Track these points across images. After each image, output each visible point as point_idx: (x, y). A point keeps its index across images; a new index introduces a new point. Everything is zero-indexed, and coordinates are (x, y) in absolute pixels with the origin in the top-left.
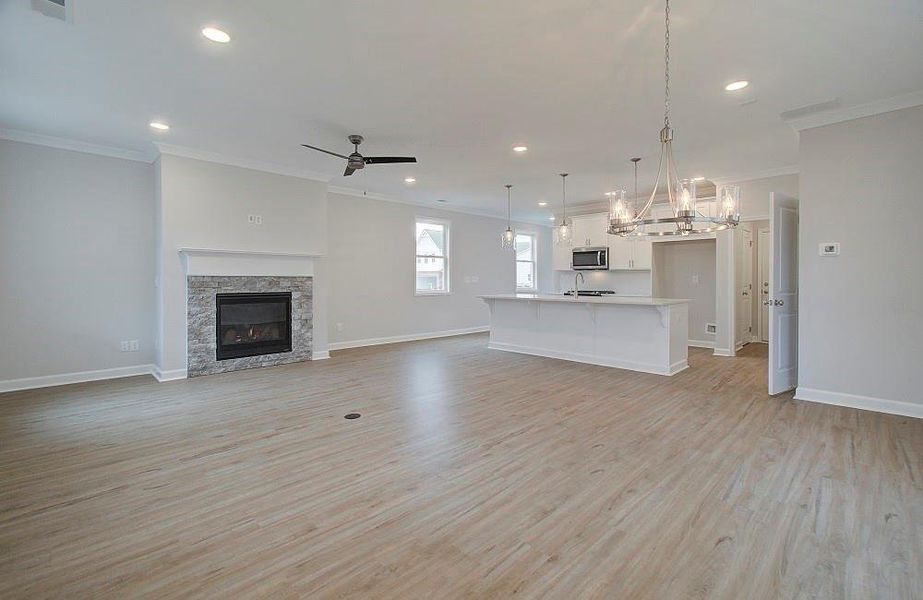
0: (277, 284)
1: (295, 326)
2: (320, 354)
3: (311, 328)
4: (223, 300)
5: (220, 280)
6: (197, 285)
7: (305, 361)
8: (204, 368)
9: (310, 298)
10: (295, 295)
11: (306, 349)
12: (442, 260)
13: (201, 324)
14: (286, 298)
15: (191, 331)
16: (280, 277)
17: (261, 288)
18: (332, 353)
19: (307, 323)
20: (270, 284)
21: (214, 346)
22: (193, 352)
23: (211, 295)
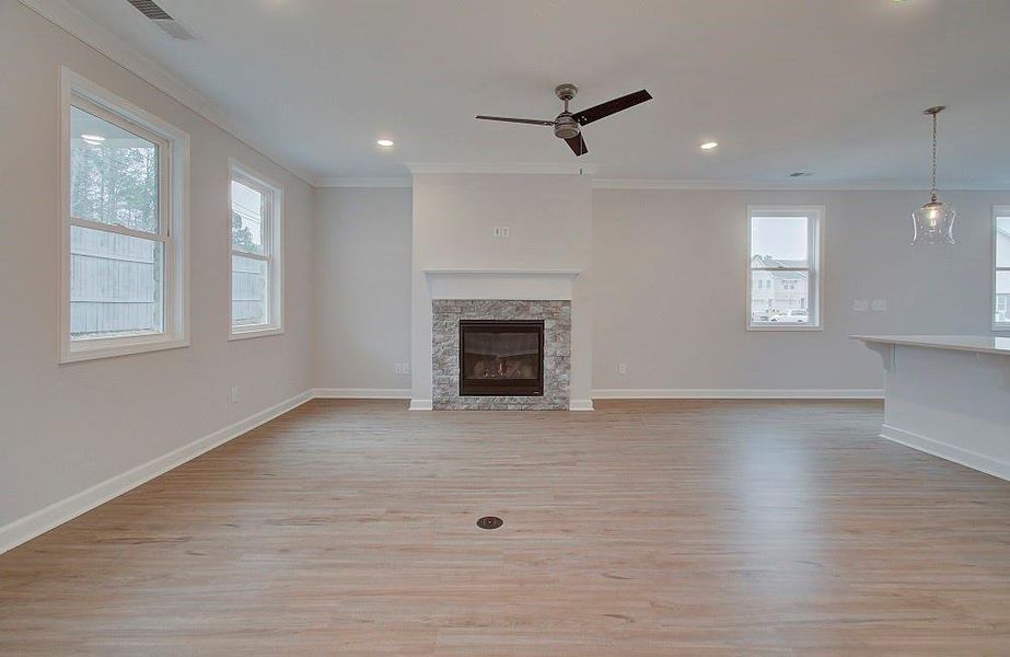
0: (526, 309)
1: (548, 364)
2: (581, 403)
3: (569, 367)
4: (467, 328)
5: (463, 305)
6: (441, 309)
7: (561, 410)
8: (448, 402)
9: (567, 328)
10: (548, 325)
11: (562, 394)
12: (806, 274)
13: (445, 353)
14: (536, 328)
15: (435, 360)
16: (527, 301)
17: (507, 314)
18: (596, 403)
19: (563, 360)
20: (517, 309)
21: (456, 379)
22: (438, 383)
23: (454, 321)
